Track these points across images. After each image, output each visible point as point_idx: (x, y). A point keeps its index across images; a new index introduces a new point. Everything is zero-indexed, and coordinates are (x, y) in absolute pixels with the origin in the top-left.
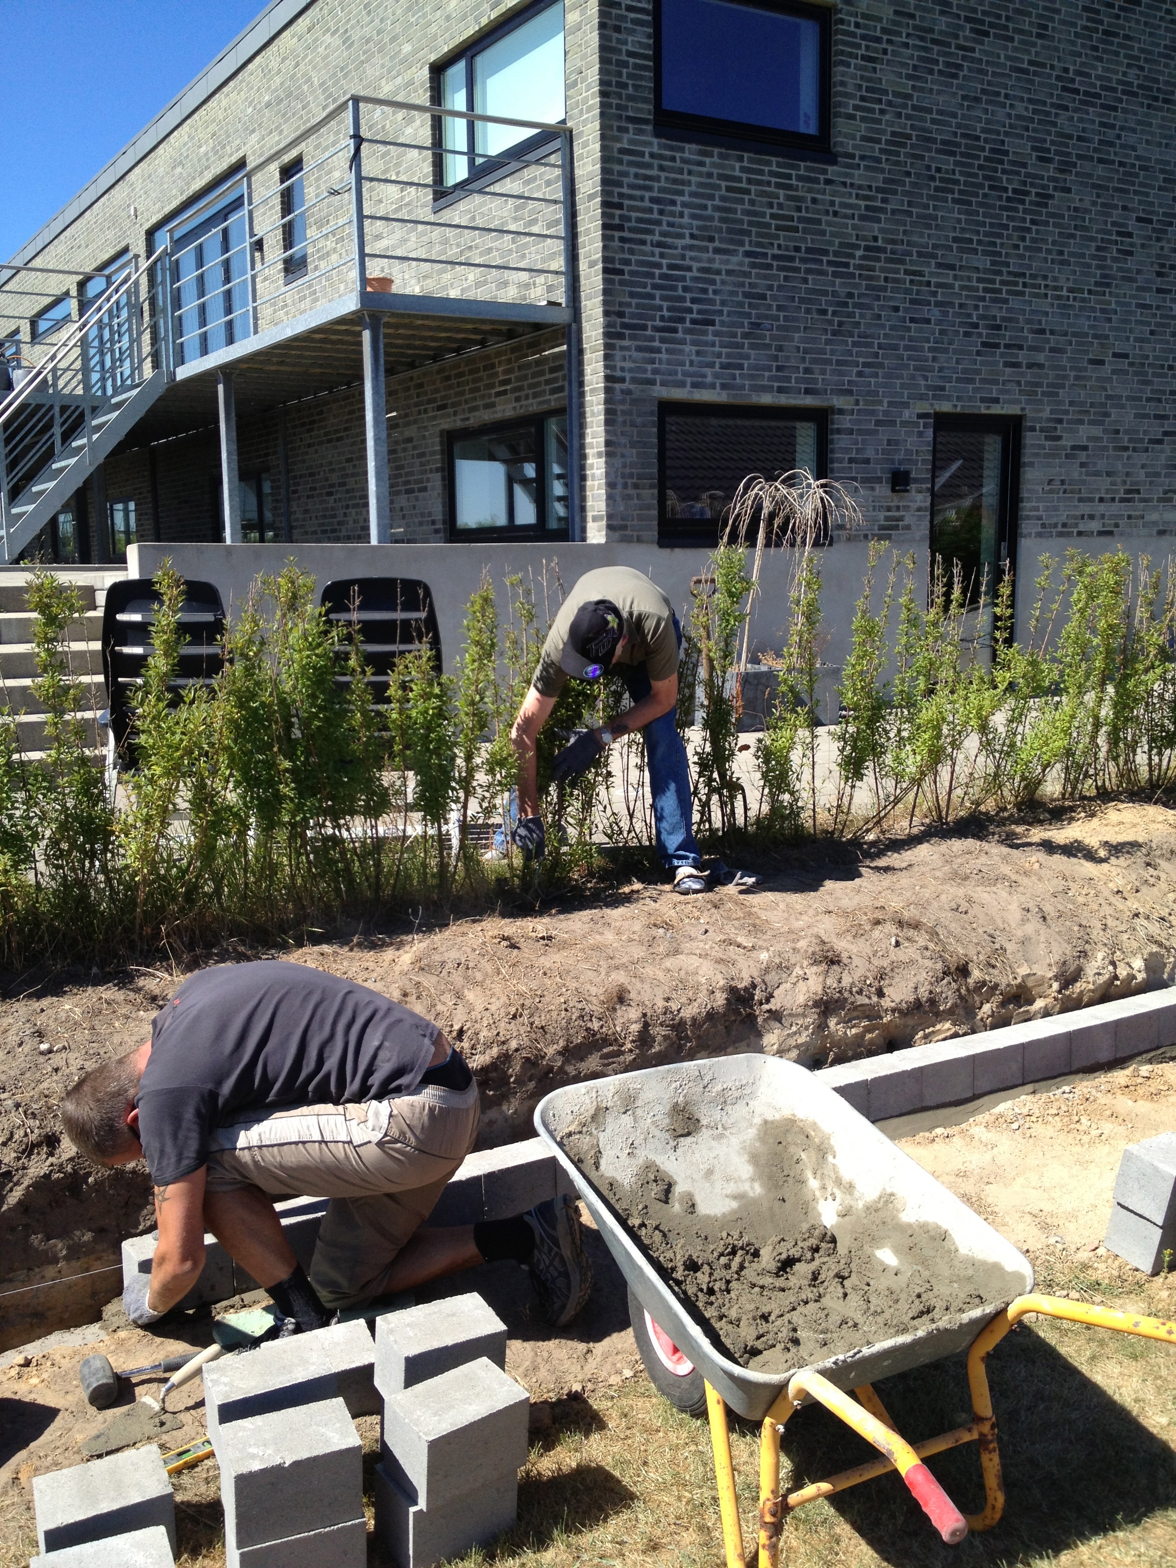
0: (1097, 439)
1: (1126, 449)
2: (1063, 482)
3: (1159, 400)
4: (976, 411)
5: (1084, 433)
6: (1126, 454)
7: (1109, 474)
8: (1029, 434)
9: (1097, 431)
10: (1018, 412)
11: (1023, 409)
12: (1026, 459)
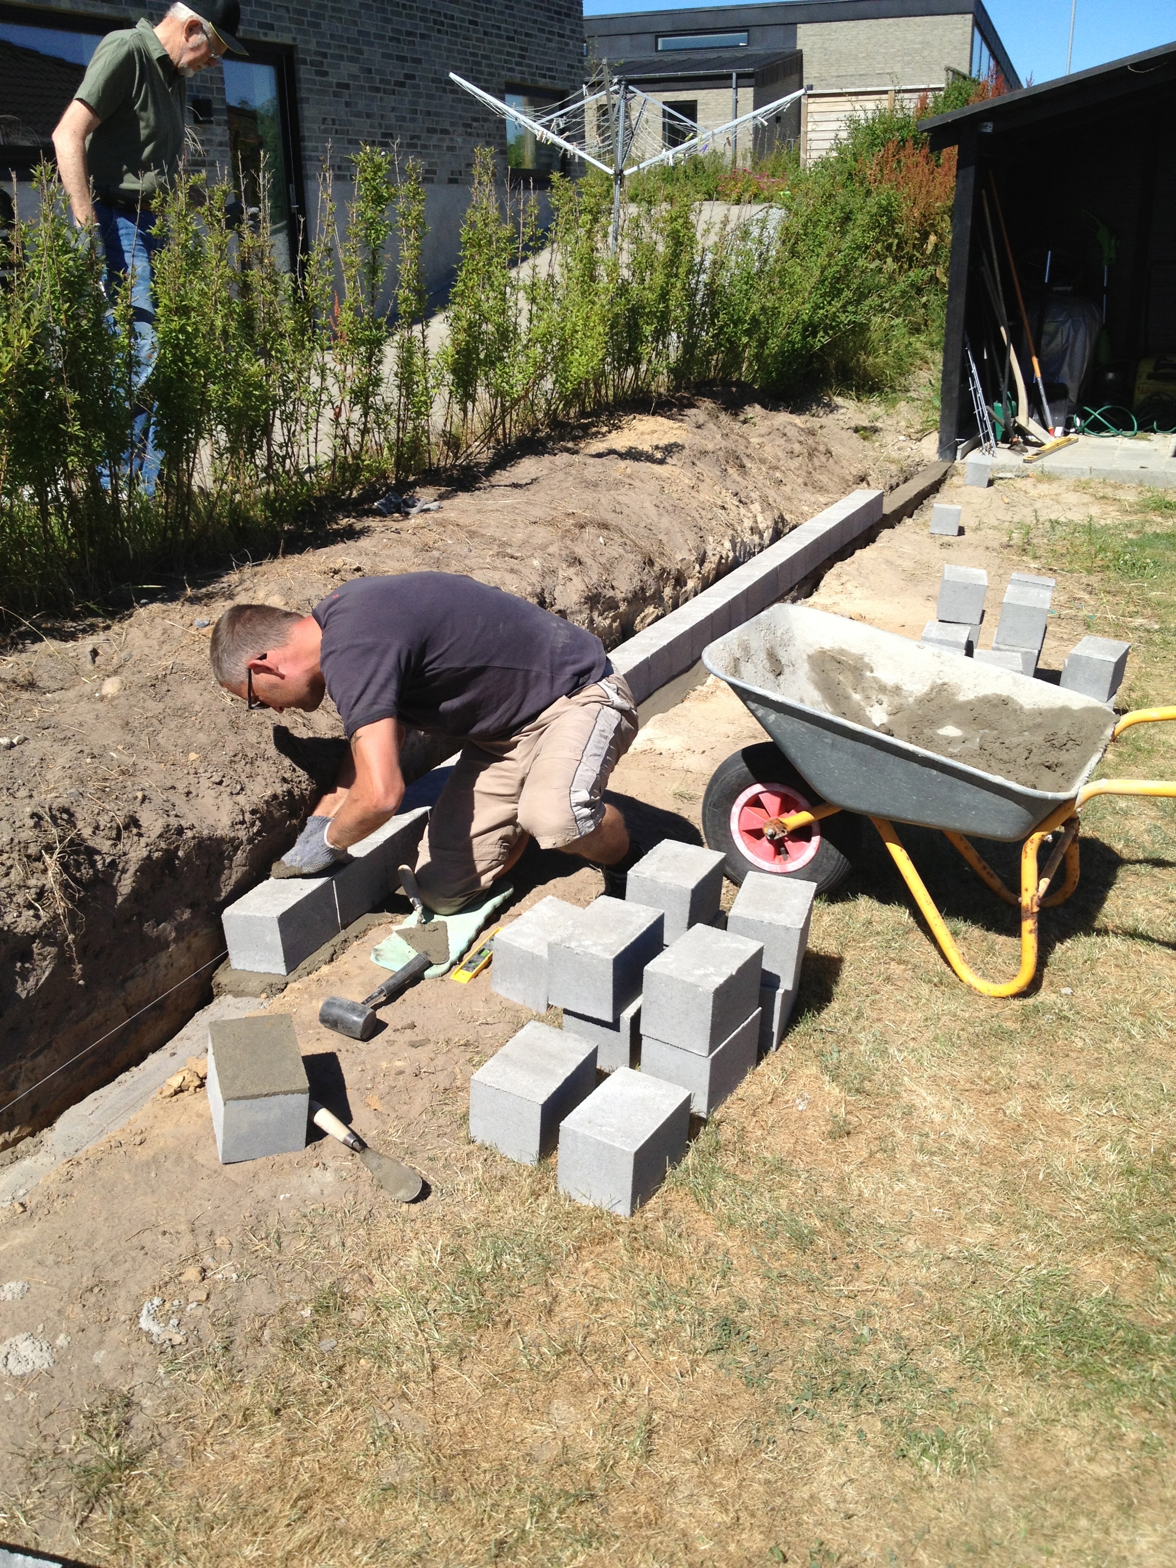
0: (355, 77)
1: (377, 90)
2: (333, 120)
3: (398, 40)
4: (255, 37)
5: (347, 69)
6: (379, 95)
7: (369, 116)
8: (302, 67)
9: (354, 68)
10: (289, 42)
11: (294, 39)
12: (303, 94)
